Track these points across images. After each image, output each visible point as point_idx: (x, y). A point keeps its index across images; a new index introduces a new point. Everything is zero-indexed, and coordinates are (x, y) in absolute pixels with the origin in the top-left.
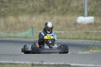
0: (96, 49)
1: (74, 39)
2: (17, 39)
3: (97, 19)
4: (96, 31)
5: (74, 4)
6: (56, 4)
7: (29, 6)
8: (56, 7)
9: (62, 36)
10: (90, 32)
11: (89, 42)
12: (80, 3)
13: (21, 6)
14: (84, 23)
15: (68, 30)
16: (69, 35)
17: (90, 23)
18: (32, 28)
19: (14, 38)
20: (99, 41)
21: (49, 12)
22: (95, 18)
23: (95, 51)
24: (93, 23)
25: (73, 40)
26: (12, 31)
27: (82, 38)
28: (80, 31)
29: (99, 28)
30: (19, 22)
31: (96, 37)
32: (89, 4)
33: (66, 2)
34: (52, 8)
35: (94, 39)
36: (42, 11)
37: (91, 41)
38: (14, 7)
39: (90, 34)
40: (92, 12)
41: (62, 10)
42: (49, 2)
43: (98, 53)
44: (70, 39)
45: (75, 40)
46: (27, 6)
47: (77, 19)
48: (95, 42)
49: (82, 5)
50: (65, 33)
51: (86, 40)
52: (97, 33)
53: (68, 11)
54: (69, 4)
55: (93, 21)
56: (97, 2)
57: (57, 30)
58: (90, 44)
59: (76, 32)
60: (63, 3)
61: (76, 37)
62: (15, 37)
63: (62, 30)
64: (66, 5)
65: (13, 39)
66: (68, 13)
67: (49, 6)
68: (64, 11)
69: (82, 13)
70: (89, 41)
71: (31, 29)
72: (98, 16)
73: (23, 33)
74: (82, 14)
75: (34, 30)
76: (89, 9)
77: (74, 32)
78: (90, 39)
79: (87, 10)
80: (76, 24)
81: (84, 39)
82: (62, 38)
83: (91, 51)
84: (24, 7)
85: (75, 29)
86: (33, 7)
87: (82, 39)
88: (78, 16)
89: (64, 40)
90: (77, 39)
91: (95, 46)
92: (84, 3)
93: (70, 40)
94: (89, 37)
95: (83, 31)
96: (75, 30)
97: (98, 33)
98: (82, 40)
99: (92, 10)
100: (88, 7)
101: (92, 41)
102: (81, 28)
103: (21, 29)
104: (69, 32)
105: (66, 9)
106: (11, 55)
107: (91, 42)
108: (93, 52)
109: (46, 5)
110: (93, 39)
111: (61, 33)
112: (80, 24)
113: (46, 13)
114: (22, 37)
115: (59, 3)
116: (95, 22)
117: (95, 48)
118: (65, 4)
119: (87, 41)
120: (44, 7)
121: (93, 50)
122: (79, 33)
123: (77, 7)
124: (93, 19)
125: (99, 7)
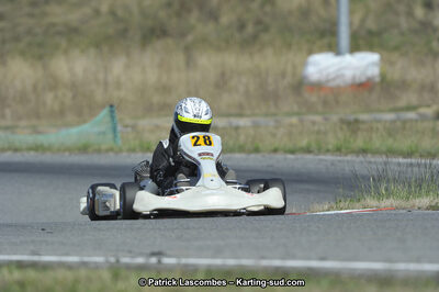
0: (389, 194)
1: (292, 152)
2: (48, 158)
3: (392, 64)
4: (390, 116)
7: (97, 12)
8: (213, 16)
9: (242, 139)
10: (363, 122)
11: (362, 162)
13: (59, 15)
14: (338, 82)
15: (266, 115)
16: (274, 135)
17: (363, 79)
18: (111, 106)
19: (32, 153)
20: (401, 160)
21: (183, 35)
22: (382, 59)
23: (386, 203)
24: (378, 79)
25: (290, 156)
26: (23, 123)
27: (330, 147)
28: (318, 118)
29: (402, 103)
30: (54, 84)
31: (390, 142)
34: (193, 17)
35: (384, 149)
36: (154, 33)
37: (370, 157)
38: (31, 16)
39: (362, 126)
40: (371, 33)
41: (241, 26)
43: (401, 211)
44: (275, 151)
45: (299, 156)
46: (87, 10)
47: (305, 64)
48: (386, 164)
50: (256, 126)
51: (346, 155)
52: (393, 122)
53: (266, 29)
55: (374, 72)
57: (222, 115)
58: (365, 172)
59: (301, 121)
61: (304, 143)
62: (37, 148)
63: (241, 115)
64: (255, 5)
65: (31, 157)
66: (265, 37)
67: (183, 10)
68: (250, 29)
69: (326, 38)
70: (361, 158)
71: (105, 112)
72: (396, 48)
73: (74, 131)
74: (326, 41)
75: (118, 116)
76: (357, 19)
77: (294, 120)
78: (364, 151)
79: (351, 24)
80: (300, 85)
81: (338, 150)
82: (241, 149)
83: (372, 202)
84: (74, 17)
85: (296, 108)
86: (113, 13)
87: (328, 151)
88: (311, 52)
89: (253, 156)
90: (308, 150)
91: (388, 181)
93: (280, 156)
94: (359, 143)
95: (335, 118)
96: (298, 114)
97: (399, 124)
98: (329, 157)
99: (371, 24)
100: (351, 12)
101: (373, 160)
102: (325, 103)
103: (62, 113)
104: (271, 122)
105: (258, 22)
106: (24, 227)
107: (370, 162)
108: (379, 209)
109: (169, 5)
110: (376, 152)
111: (237, 128)
112: (318, 86)
113: (170, 41)
114: (69, 150)
116: (383, 76)
117: (386, 190)
119: (349, 158)
120: (162, 14)
121: (379, 196)
122: (314, 123)
123: (305, 13)
124: (373, 64)
125: (402, 8)
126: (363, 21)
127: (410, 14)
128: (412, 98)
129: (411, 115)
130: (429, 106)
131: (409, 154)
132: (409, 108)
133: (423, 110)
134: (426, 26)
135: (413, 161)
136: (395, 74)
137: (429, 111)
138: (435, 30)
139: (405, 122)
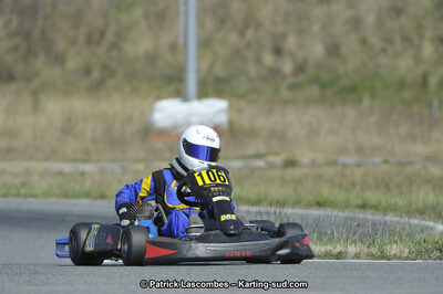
3: (240, 111)
5: (140, 44)
6: (61, 45)
8: (59, 60)
9: (88, 185)
12: (165, 39)
20: (251, 208)
21: (28, 80)
22: (230, 107)
24: (226, 127)
29: (251, 150)
32: (205, 44)
33: (102, 35)
34: (40, 62)
40: (218, 80)
41: (88, 71)
42: (27, 36)
47: (151, 110)
49: (173, 48)
50: (102, 171)
52: (240, 170)
53: (113, 74)
54: (115, 45)
55: (222, 119)
56: (242, 33)
57: (67, 160)
59: (148, 167)
60: (89, 40)
63: (86, 161)
64: (101, 51)
66: (111, 83)
67: (30, 53)
68: (96, 74)
69: (173, 84)
72: (243, 96)
74: (172, 87)
76: (204, 66)
77: (141, 166)
79: (199, 70)
80: (148, 132)
82: (87, 195)
85: (142, 155)
88: (159, 98)
89: (99, 202)
92: (181, 40)
96: (143, 160)
97: (246, 172)
99: (219, 71)
100: (199, 58)
104: (116, 168)
105: (105, 67)
109: (16, 48)
111: (83, 174)
115: (74, 42)
116: (231, 123)
118: (99, 43)
120: (9, 58)
123: (152, 59)
124: (221, 111)
125: (250, 55)
126: (211, 67)
127: (258, 60)
128: (260, 146)
129: (260, 163)
130: (277, 154)
131: (257, 203)
132: (258, 156)
133: (271, 158)
134: (274, 73)
135: (262, 209)
136: (244, 121)
137: (278, 160)
138: (284, 77)
139: (252, 170)
